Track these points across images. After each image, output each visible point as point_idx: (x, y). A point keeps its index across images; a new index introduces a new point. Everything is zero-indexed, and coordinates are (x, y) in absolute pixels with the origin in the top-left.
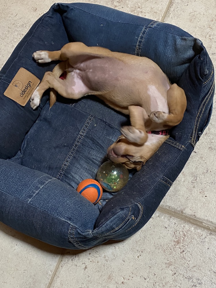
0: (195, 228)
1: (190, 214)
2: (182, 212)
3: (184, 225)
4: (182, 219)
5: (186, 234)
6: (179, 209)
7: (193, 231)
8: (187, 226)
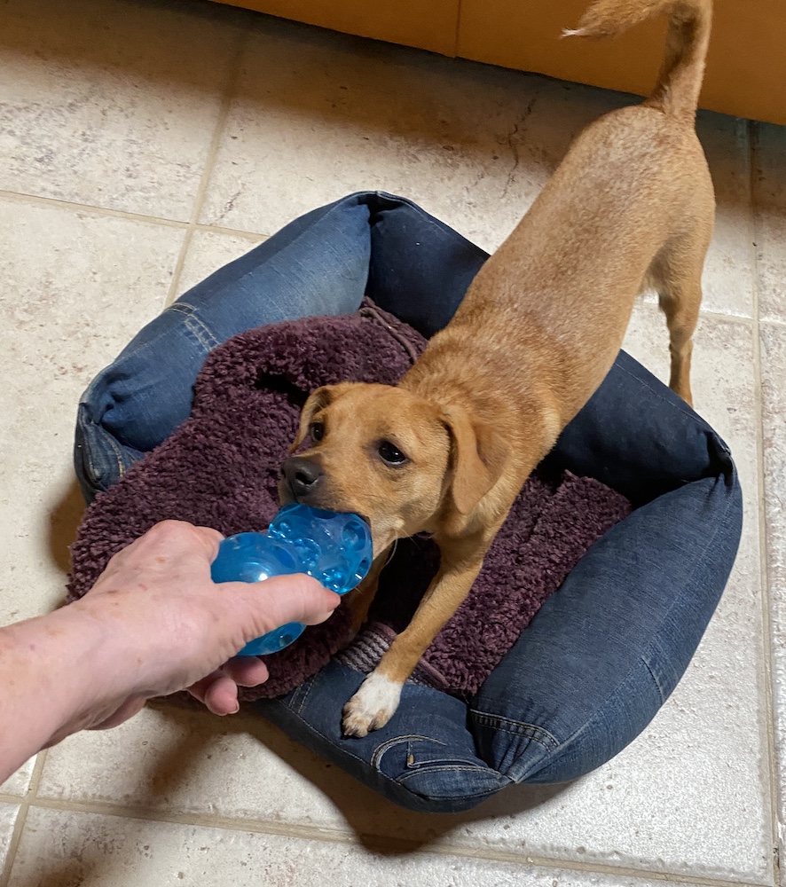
0: (314, 847)
1: (297, 816)
2: (278, 817)
3: (288, 845)
4: (279, 833)
5: (294, 866)
6: (270, 811)
7: (311, 855)
8: (295, 847)
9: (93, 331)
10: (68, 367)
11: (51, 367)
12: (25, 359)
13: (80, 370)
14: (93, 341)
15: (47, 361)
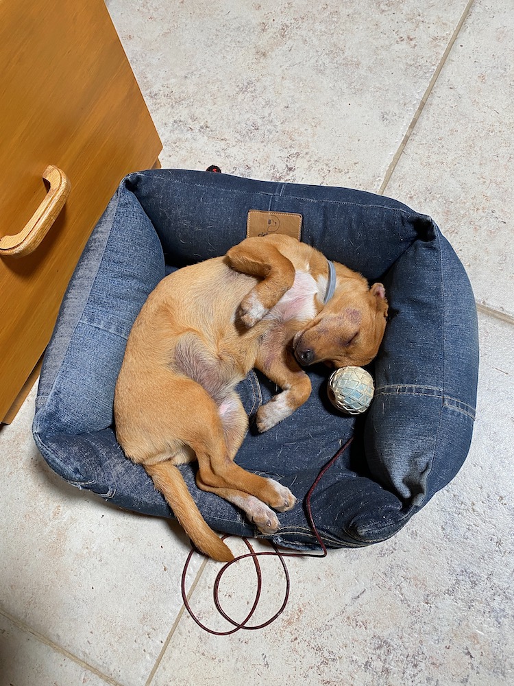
0: (502, 325)
1: (495, 305)
9: (422, 19)
10: (405, 37)
11: (395, 36)
12: (382, 30)
13: (411, 40)
14: (421, 24)
15: (394, 33)
